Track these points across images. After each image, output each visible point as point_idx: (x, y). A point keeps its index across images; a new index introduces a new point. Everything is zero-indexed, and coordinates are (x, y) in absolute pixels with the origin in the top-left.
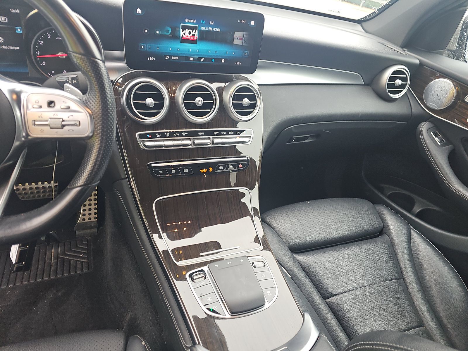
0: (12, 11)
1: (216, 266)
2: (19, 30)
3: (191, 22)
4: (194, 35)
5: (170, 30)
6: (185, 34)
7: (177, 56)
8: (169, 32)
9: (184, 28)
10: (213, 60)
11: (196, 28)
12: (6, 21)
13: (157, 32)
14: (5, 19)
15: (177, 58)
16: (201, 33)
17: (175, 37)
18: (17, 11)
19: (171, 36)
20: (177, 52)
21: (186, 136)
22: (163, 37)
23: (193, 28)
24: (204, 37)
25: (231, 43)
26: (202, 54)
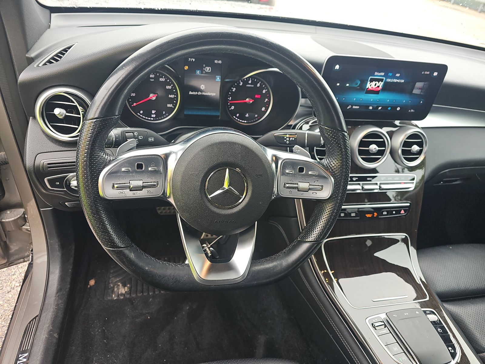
0: (216, 62)
1: (394, 315)
2: (218, 78)
3: (378, 75)
4: (378, 87)
5: (359, 82)
6: (371, 85)
7: (358, 106)
8: (357, 84)
9: (372, 81)
10: (389, 108)
11: (382, 80)
12: (210, 71)
13: (348, 85)
14: (210, 69)
15: (358, 107)
16: (386, 84)
17: (362, 89)
18: (220, 62)
19: (359, 88)
20: (359, 102)
21: (356, 181)
22: (351, 89)
23: (379, 80)
24: (388, 88)
25: (411, 93)
26: (382, 103)
